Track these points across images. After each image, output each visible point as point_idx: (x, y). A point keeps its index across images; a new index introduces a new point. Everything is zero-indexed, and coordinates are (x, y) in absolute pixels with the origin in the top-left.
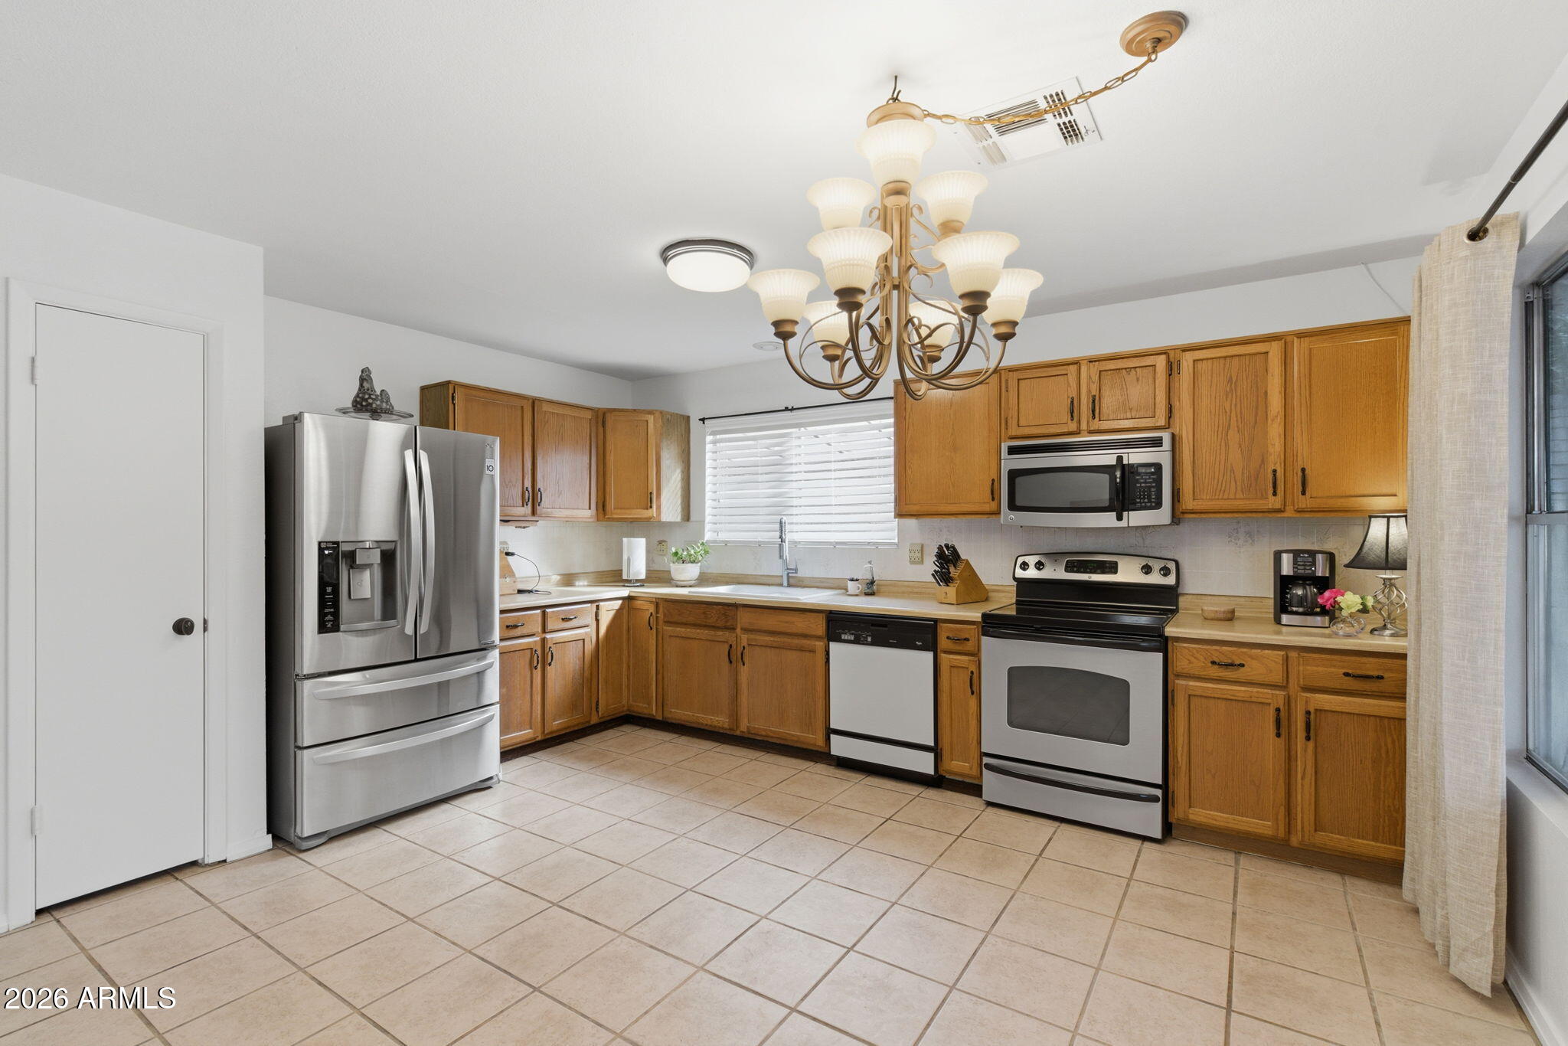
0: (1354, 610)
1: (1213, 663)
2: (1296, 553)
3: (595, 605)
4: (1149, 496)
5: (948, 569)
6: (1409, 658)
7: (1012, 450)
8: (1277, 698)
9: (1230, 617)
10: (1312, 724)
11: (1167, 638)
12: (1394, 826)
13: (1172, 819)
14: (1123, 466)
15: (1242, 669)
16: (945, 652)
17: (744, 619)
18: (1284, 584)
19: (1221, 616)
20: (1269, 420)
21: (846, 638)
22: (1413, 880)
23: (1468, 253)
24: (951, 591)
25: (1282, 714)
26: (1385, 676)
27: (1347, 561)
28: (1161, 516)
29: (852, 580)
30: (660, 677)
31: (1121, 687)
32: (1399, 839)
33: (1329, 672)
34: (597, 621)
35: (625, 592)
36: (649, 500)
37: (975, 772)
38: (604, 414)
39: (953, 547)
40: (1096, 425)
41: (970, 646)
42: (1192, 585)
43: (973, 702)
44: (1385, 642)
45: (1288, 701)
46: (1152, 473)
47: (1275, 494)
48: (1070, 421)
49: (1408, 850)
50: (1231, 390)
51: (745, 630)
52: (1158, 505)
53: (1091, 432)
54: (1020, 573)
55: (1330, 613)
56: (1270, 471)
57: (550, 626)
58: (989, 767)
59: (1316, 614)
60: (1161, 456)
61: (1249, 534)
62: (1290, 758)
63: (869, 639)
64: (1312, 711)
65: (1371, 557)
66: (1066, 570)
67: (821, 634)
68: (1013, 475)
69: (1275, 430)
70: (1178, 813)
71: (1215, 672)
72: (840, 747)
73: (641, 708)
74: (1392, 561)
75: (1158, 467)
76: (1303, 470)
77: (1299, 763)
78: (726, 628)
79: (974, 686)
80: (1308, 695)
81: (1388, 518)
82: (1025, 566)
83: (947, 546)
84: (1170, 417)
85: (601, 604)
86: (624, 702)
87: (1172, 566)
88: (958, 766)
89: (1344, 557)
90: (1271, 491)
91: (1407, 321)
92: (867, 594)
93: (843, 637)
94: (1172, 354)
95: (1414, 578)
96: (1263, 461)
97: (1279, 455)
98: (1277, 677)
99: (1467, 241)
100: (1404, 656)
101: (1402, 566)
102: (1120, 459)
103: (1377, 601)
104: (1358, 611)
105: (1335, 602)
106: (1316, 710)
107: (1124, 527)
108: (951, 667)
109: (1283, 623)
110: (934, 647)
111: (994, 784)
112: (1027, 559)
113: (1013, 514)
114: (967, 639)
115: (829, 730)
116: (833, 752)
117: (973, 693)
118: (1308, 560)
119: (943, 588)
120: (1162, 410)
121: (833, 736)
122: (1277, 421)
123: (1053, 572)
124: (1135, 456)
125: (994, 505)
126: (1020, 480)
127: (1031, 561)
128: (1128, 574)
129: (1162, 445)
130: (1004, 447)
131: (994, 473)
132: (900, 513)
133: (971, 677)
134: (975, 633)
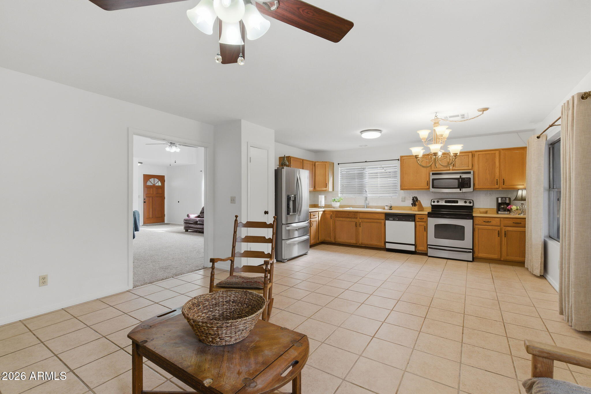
0: (515, 209)
1: (484, 221)
2: (502, 198)
3: (318, 212)
4: (468, 185)
5: (415, 203)
6: (526, 219)
7: (433, 174)
8: (498, 228)
9: (486, 212)
10: (506, 234)
11: (473, 216)
12: (523, 253)
13: (474, 257)
14: (461, 178)
15: (491, 223)
16: (418, 222)
17: (360, 215)
18: (499, 205)
19: (484, 212)
20: (496, 168)
21: (391, 219)
22: (527, 263)
23: (537, 141)
24: (416, 208)
25: (499, 232)
26: (522, 223)
27: (513, 199)
28: (471, 189)
29: (386, 206)
30: (334, 231)
31: (463, 228)
32: (524, 256)
33: (510, 222)
34: (319, 216)
35: (323, 210)
36: (326, 185)
37: (426, 249)
38: (315, 163)
39: (417, 197)
40: (454, 168)
41: (424, 220)
42: (476, 206)
43: (425, 233)
44: (522, 216)
45: (501, 229)
46: (468, 180)
47: (497, 185)
48: (447, 168)
49: (526, 259)
50: (487, 161)
51: (360, 218)
52: (470, 187)
53: (453, 170)
54: (433, 204)
55: (510, 211)
56: (496, 180)
57: (312, 217)
58: (430, 248)
59: (506, 211)
60: (470, 176)
61: (490, 194)
62: (501, 241)
63: (397, 219)
64: (506, 231)
65: (519, 198)
66: (445, 203)
67: (383, 219)
68: (433, 180)
69: (497, 170)
70: (476, 255)
71: (484, 223)
72: (388, 246)
73: (328, 239)
74: (523, 199)
75: (470, 178)
76: (504, 179)
77: (503, 242)
78: (354, 218)
79: (426, 229)
80: (505, 227)
81: (522, 190)
82: (434, 202)
83: (415, 197)
84: (472, 167)
85: (319, 212)
86: (323, 238)
87: (472, 201)
88: (421, 248)
89: (512, 199)
90: (496, 184)
91: (526, 148)
92: (390, 210)
94: (473, 152)
95: (527, 202)
96: (494, 178)
97: (498, 176)
98: (498, 224)
99: (537, 138)
101: (525, 200)
102: (460, 176)
103: (520, 207)
104: (516, 210)
105: (511, 208)
106: (507, 231)
107: (461, 192)
108: (419, 225)
109: (499, 213)
110: (414, 221)
111: (431, 252)
112: (434, 200)
113: (433, 189)
114: (424, 219)
115: (385, 242)
116: (386, 247)
117: (425, 231)
118: (504, 199)
119: (414, 207)
120: (470, 165)
121: (387, 244)
122: (498, 168)
123: (442, 203)
124: (465, 176)
125: (428, 187)
126: (435, 181)
127: (436, 201)
128: (461, 203)
129: (471, 173)
130: (431, 173)
131: (428, 179)
132: (401, 189)
133: (425, 227)
134: (426, 217)
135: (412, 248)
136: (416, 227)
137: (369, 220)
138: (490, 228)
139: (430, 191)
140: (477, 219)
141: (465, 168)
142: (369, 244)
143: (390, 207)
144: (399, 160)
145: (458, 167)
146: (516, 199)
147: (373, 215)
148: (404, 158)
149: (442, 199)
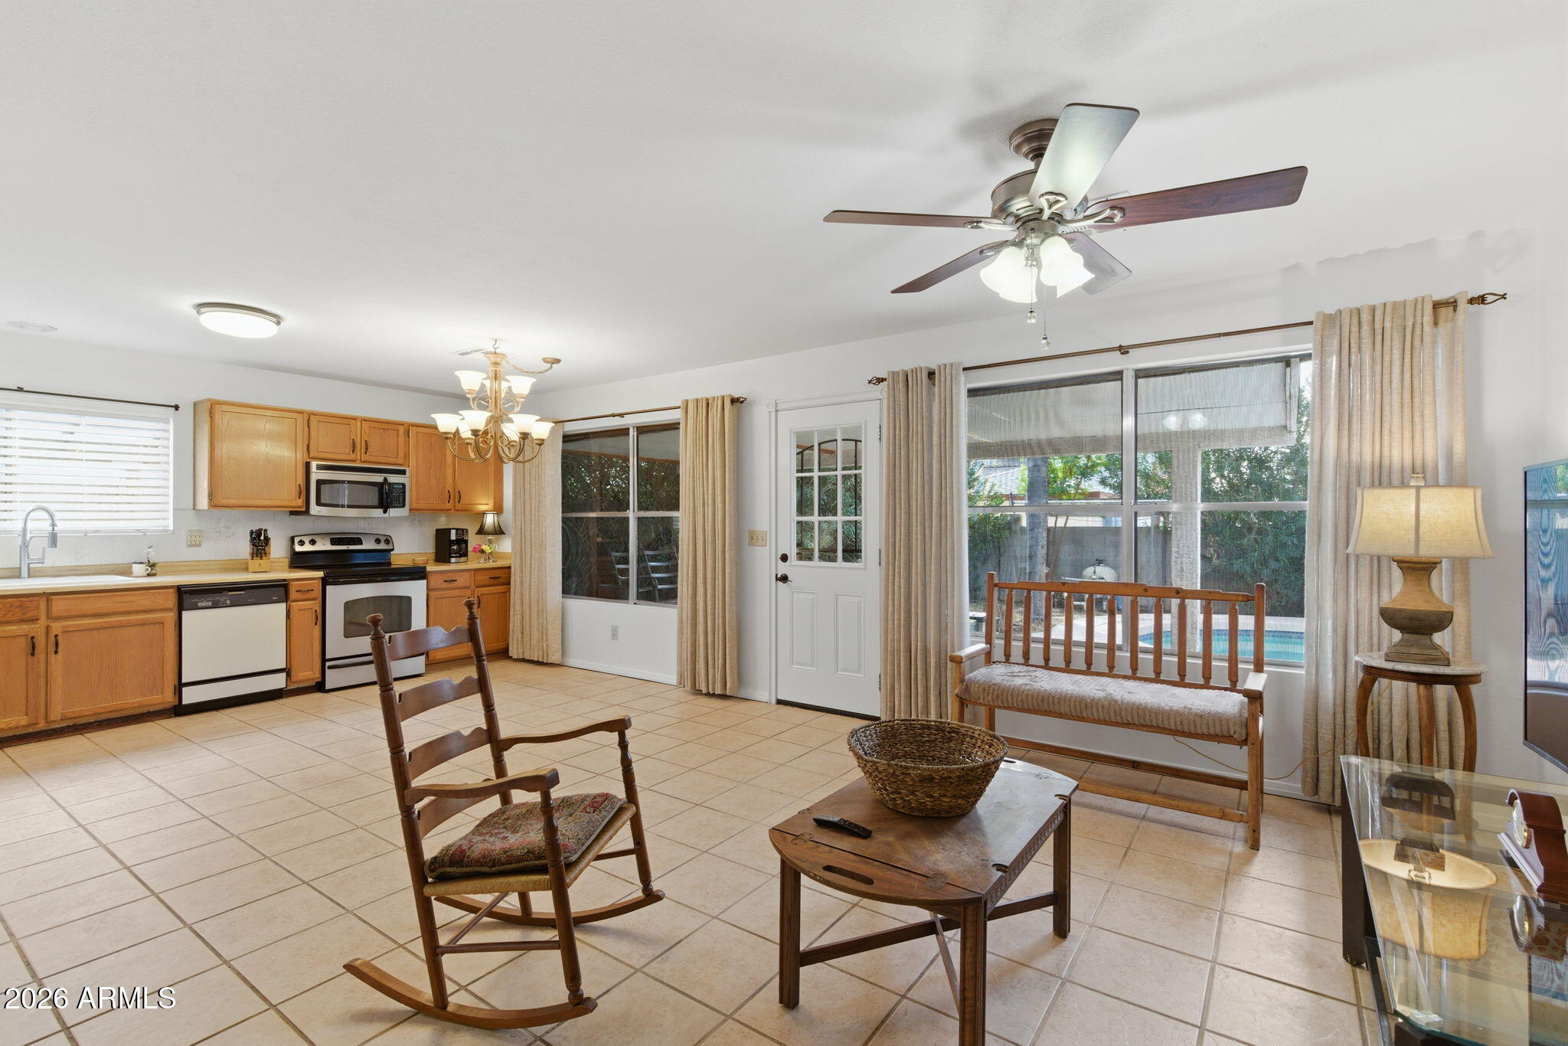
2: (457, 530)
4: (399, 501)
7: (320, 467)
8: (469, 592)
11: (427, 572)
14: (387, 483)
15: (456, 581)
16: (295, 601)
17: (59, 606)
20: (447, 467)
21: (202, 605)
26: (502, 576)
28: (406, 511)
29: (138, 563)
31: (407, 602)
37: (319, 675)
41: (314, 594)
42: (396, 548)
43: (316, 630)
46: (400, 488)
47: (449, 502)
48: (351, 454)
50: (432, 449)
51: (57, 619)
52: (401, 506)
53: (365, 461)
55: (464, 555)
56: (447, 491)
60: (405, 479)
63: (224, 602)
64: (480, 596)
66: (332, 544)
67: (172, 606)
68: (319, 483)
69: (449, 472)
71: (446, 585)
72: (190, 696)
75: (404, 485)
76: (460, 491)
79: (318, 618)
80: (478, 589)
81: (492, 514)
82: (301, 543)
84: (408, 459)
88: (303, 675)
90: (447, 501)
92: (150, 575)
93: (200, 605)
94: (406, 426)
96: (444, 486)
97: (451, 484)
98: (468, 583)
100: (510, 568)
101: (503, 532)
102: (385, 479)
106: (483, 595)
107: (386, 517)
108: (299, 610)
109: (451, 561)
110: (286, 598)
111: (333, 678)
112: (302, 538)
113: (319, 508)
114: (312, 590)
115: (180, 686)
116: (185, 701)
117: (316, 624)
118: (462, 532)
119: (257, 561)
120: (401, 455)
121: (184, 689)
122: (451, 467)
123: (324, 545)
124: (393, 479)
125: (300, 502)
126: (323, 487)
127: (306, 540)
128: (368, 545)
129: (405, 474)
130: (314, 464)
131: (301, 480)
132: (213, 504)
133: (314, 614)
134: (318, 585)
135: (279, 682)
136: (289, 618)
137: (102, 620)
138: (456, 592)
139: (307, 512)
140: (433, 579)
141: (393, 461)
142: (104, 711)
143: (150, 566)
144: (177, 408)
145: (377, 456)
146: (481, 531)
147: (126, 599)
148: (224, 408)
149: (323, 534)
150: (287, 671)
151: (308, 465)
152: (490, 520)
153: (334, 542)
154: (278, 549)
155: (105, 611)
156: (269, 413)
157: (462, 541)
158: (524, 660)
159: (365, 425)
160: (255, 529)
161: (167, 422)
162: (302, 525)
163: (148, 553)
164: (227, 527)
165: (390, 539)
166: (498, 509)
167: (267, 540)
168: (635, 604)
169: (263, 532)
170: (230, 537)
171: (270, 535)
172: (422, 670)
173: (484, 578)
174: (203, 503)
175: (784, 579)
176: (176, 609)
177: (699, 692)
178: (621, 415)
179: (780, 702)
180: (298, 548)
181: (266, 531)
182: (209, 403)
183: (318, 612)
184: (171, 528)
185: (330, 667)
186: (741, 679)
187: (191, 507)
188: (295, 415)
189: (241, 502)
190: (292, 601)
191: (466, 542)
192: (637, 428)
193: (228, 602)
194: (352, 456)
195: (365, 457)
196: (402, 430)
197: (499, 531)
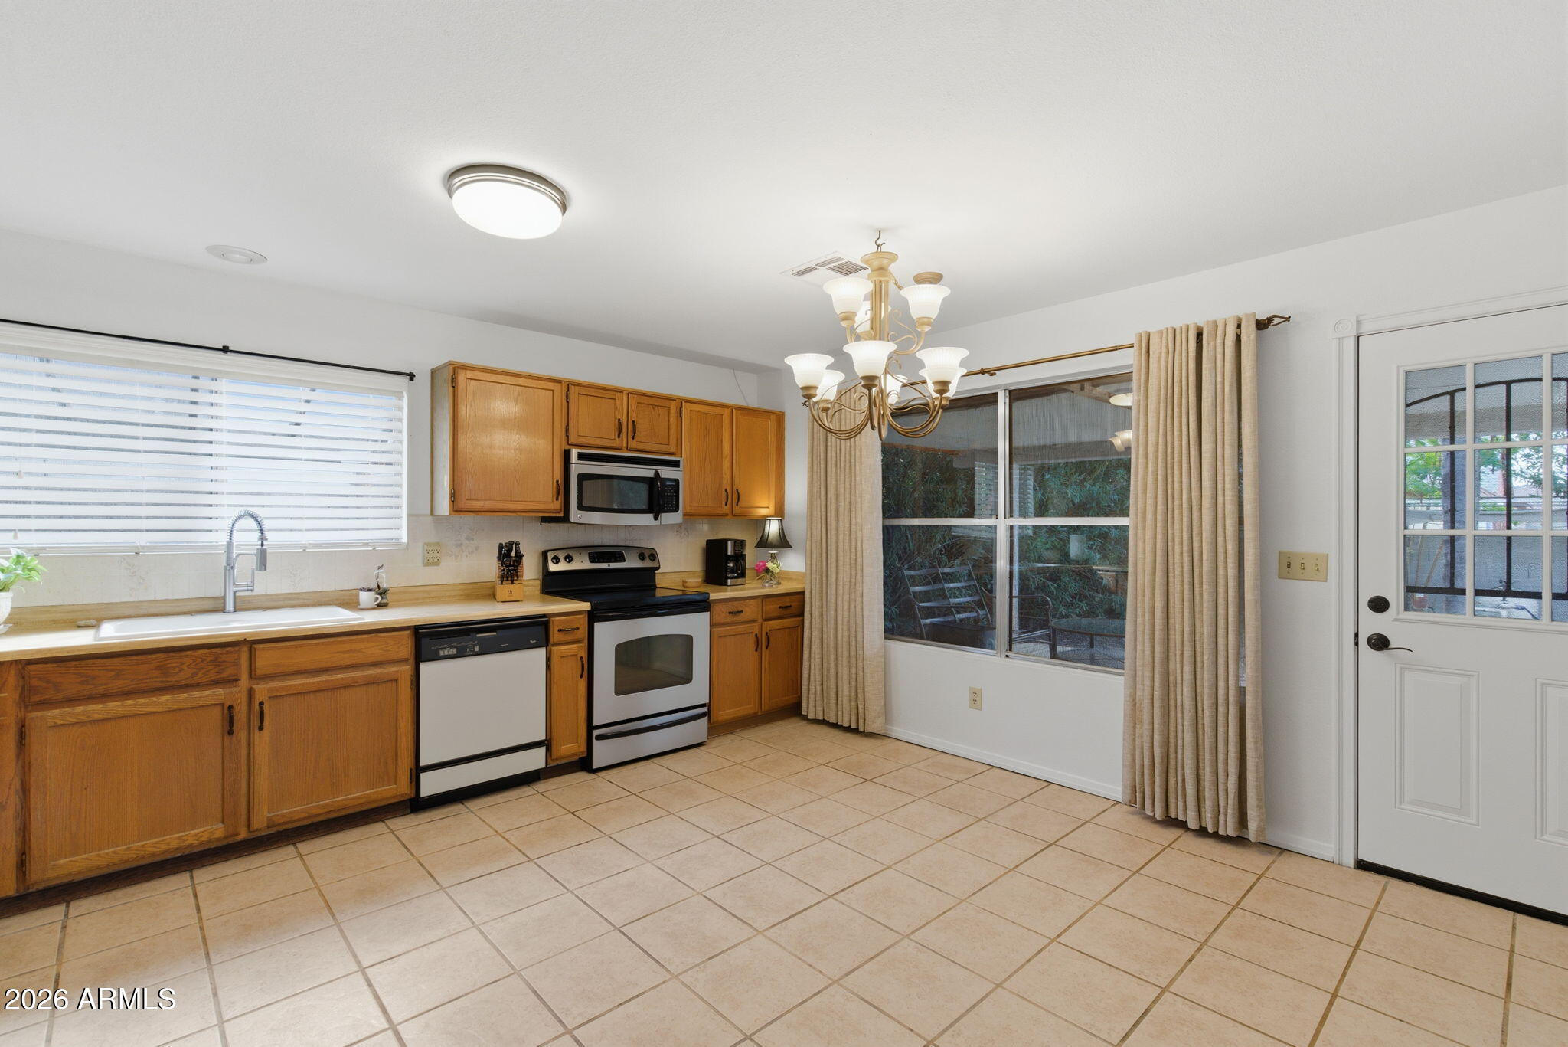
1: (730, 612)
4: (672, 503)
7: (581, 456)
8: (755, 628)
10: (769, 640)
11: (710, 601)
14: (658, 480)
15: (742, 614)
16: (557, 645)
17: (265, 660)
20: (724, 458)
21: (446, 653)
24: (517, 589)
25: (758, 637)
26: (792, 604)
27: (755, 544)
28: (679, 517)
29: (365, 589)
31: (687, 641)
33: (774, 608)
40: (639, 445)
42: (663, 566)
43: (582, 685)
44: (794, 587)
45: (760, 629)
46: (674, 487)
47: (726, 504)
48: (617, 438)
50: (706, 436)
51: (262, 679)
52: (677, 509)
56: (724, 490)
60: (678, 474)
62: (761, 662)
64: (769, 632)
66: (591, 562)
67: (406, 656)
68: (582, 477)
69: (726, 464)
70: (715, 720)
71: (730, 618)
72: (432, 784)
75: (677, 480)
76: (738, 489)
77: (764, 664)
78: (215, 683)
79: (584, 668)
80: (766, 624)
81: (776, 520)
82: (555, 560)
83: (506, 545)
84: (677, 447)
88: (567, 748)
90: (724, 503)
91: (783, 412)
92: (380, 606)
93: (442, 653)
96: (722, 484)
97: (728, 481)
98: (755, 615)
100: (802, 593)
102: (657, 473)
107: (656, 525)
108: (562, 657)
109: (729, 584)
110: (545, 642)
111: (604, 751)
112: (556, 553)
113: (581, 514)
114: (577, 629)
115: (417, 770)
116: (425, 792)
117: (581, 677)
118: (740, 544)
119: (507, 587)
120: (673, 441)
121: (423, 776)
122: (728, 459)
123: (581, 563)
124: (666, 473)
125: (558, 505)
126: (586, 483)
127: (561, 555)
128: (631, 562)
129: (678, 466)
130: (574, 452)
131: (558, 475)
132: (456, 508)
133: (579, 662)
134: (583, 621)
135: (535, 760)
136: (550, 669)
137: (319, 679)
138: (741, 628)
139: (565, 519)
140: (715, 608)
141: (664, 448)
142: (324, 811)
143: (380, 594)
144: (412, 376)
145: (645, 443)
146: (763, 543)
147: (347, 647)
148: (469, 374)
149: (581, 548)
150: (546, 744)
151: (567, 454)
152: (773, 528)
153: (593, 558)
154: (530, 569)
155: (323, 665)
156: (521, 381)
157: (739, 557)
158: (824, 722)
159: (633, 400)
160: (504, 542)
161: (400, 396)
162: (558, 535)
163: (378, 576)
164: (468, 539)
165: (654, 553)
166: (780, 513)
167: (519, 557)
168: (1007, 656)
169: (514, 545)
170: (473, 552)
171: (522, 550)
172: (703, 736)
173: (772, 608)
174: (444, 507)
175: (1380, 643)
176: (412, 661)
177: (1172, 822)
178: (991, 372)
179: (1362, 865)
180: (553, 567)
181: (517, 544)
182: (451, 367)
183: (584, 659)
184: (405, 540)
185: (599, 737)
186: (1271, 812)
187: (429, 512)
188: (551, 385)
189: (488, 505)
190: (553, 645)
191: (743, 557)
192: (1010, 391)
193: (477, 649)
194: (617, 443)
195: (632, 444)
196: (673, 406)
197: (783, 543)
